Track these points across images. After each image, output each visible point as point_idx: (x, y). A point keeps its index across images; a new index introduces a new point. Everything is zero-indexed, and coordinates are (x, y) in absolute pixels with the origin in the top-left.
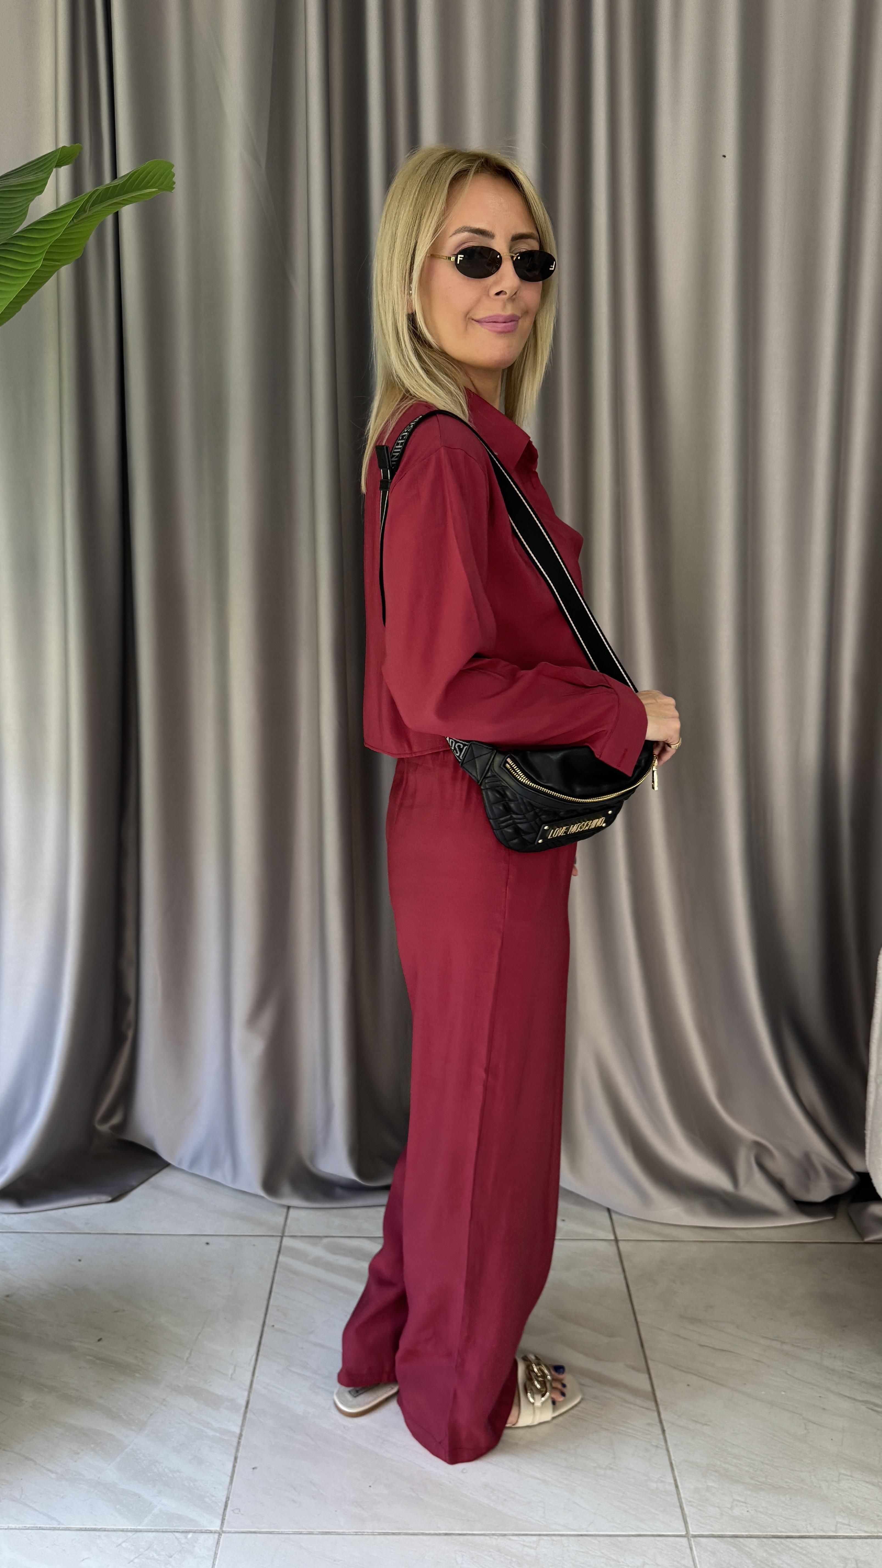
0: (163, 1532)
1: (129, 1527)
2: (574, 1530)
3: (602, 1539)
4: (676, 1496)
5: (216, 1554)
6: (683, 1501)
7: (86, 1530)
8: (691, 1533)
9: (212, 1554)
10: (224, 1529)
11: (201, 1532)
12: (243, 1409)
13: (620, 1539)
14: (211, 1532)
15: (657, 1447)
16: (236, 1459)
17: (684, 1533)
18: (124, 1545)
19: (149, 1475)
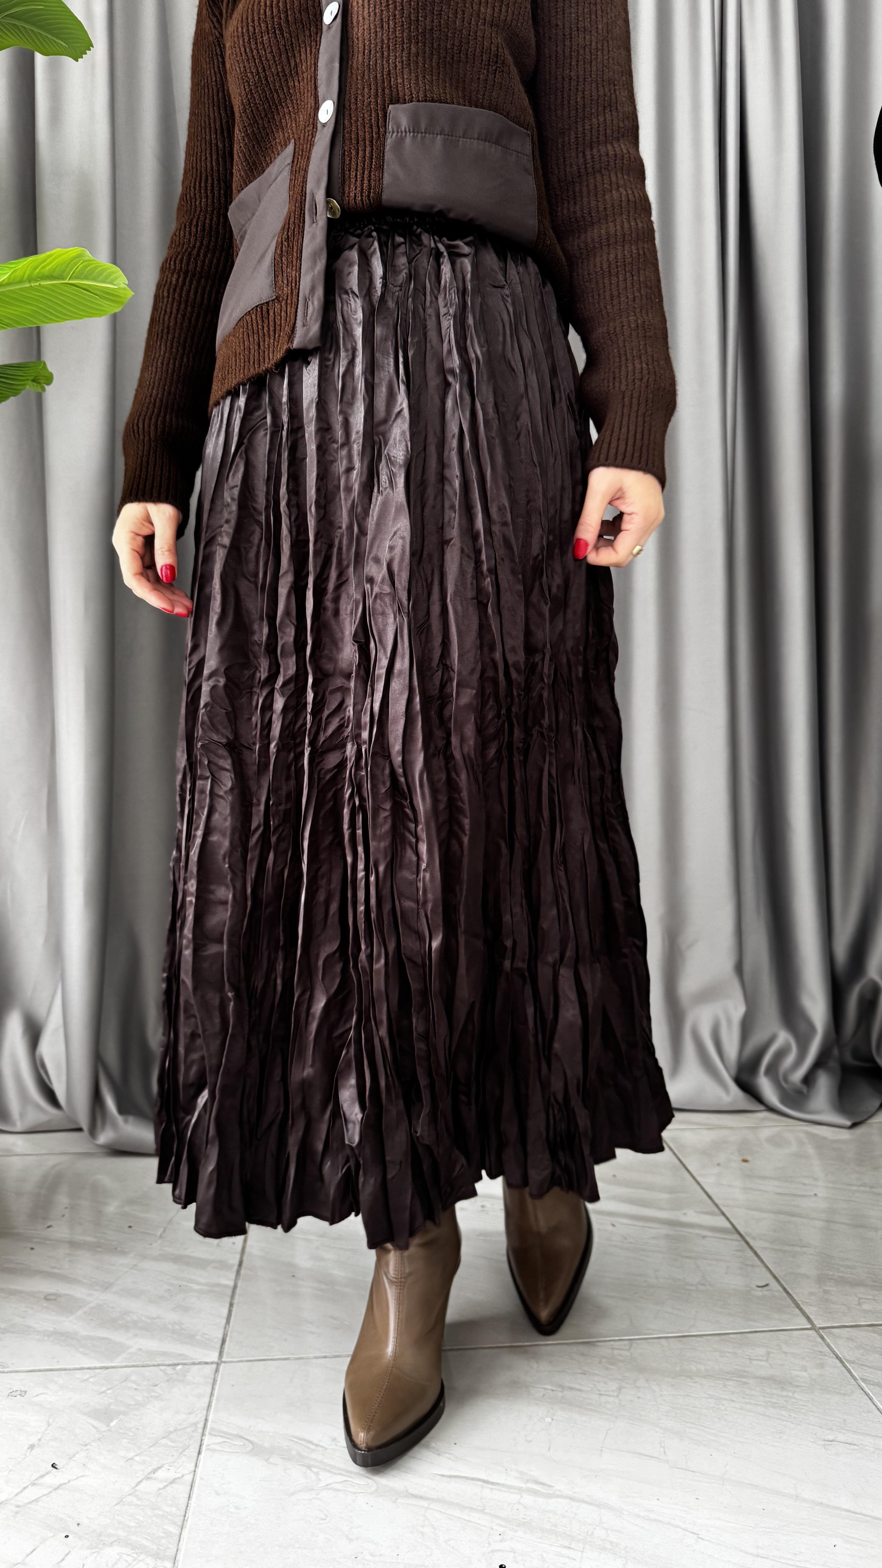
0: (143, 1366)
1: (98, 1365)
2: (672, 1333)
3: (709, 1338)
4: (789, 1300)
5: (215, 1381)
6: (799, 1302)
7: (40, 1371)
8: (818, 1326)
9: (211, 1381)
10: (223, 1360)
11: (194, 1364)
12: (236, 1267)
13: (732, 1336)
14: (207, 1363)
15: (753, 1266)
16: (231, 1305)
17: (809, 1326)
18: (91, 1380)
19: (120, 1322)
